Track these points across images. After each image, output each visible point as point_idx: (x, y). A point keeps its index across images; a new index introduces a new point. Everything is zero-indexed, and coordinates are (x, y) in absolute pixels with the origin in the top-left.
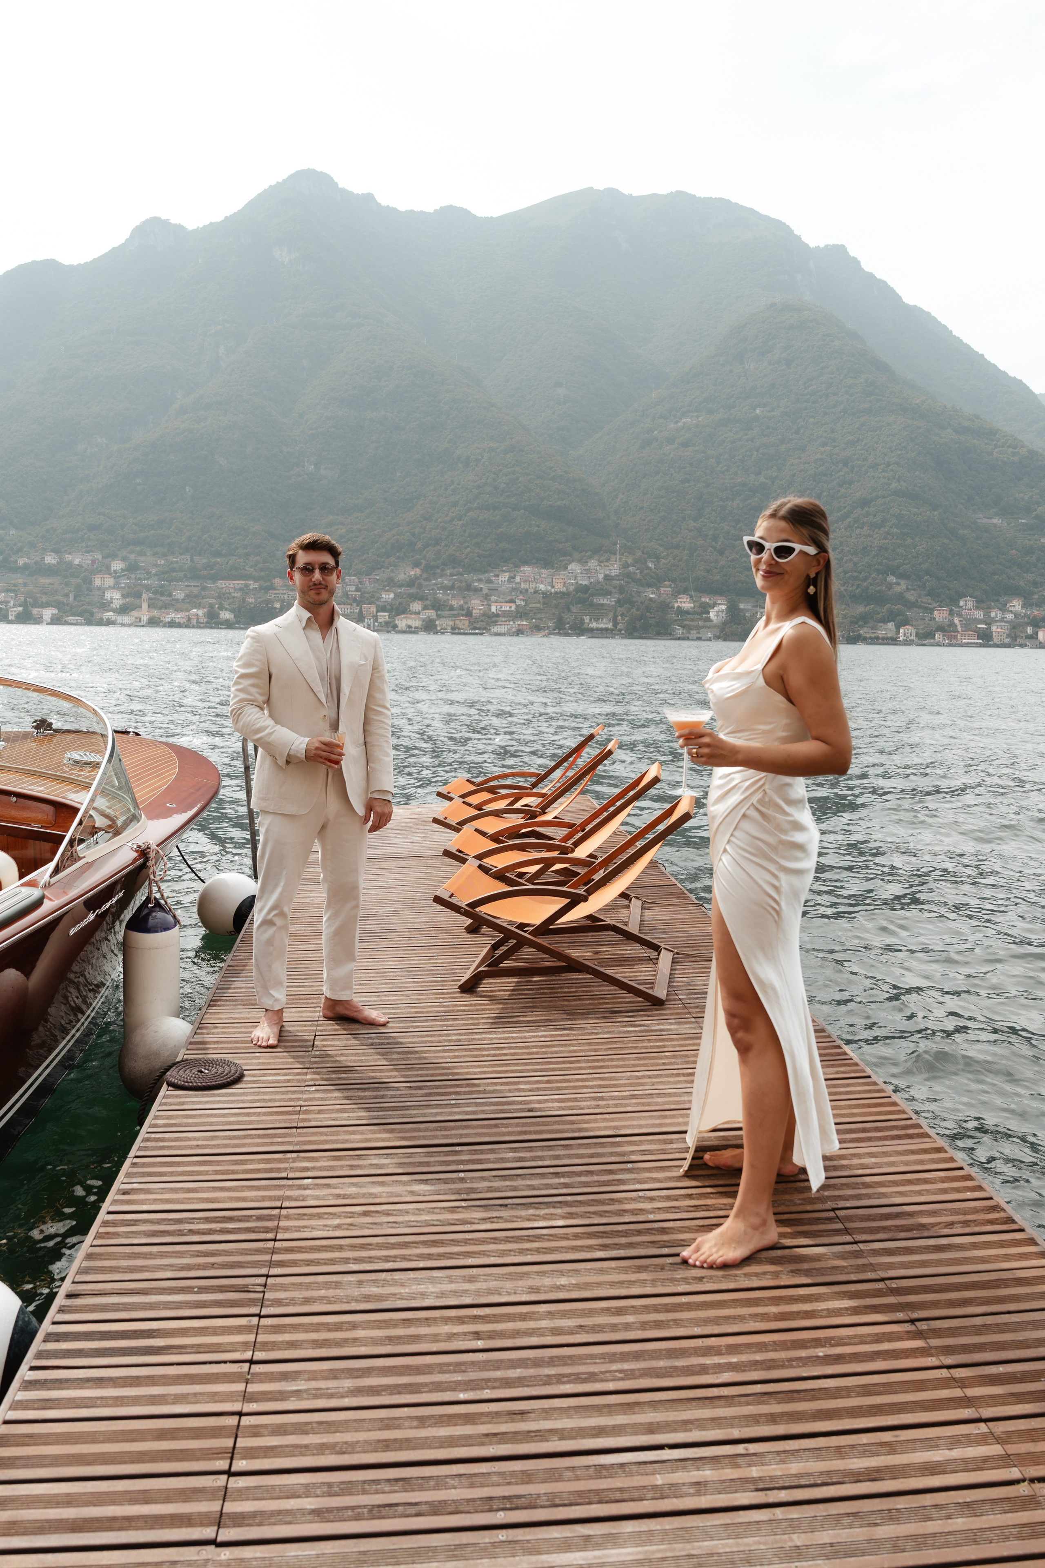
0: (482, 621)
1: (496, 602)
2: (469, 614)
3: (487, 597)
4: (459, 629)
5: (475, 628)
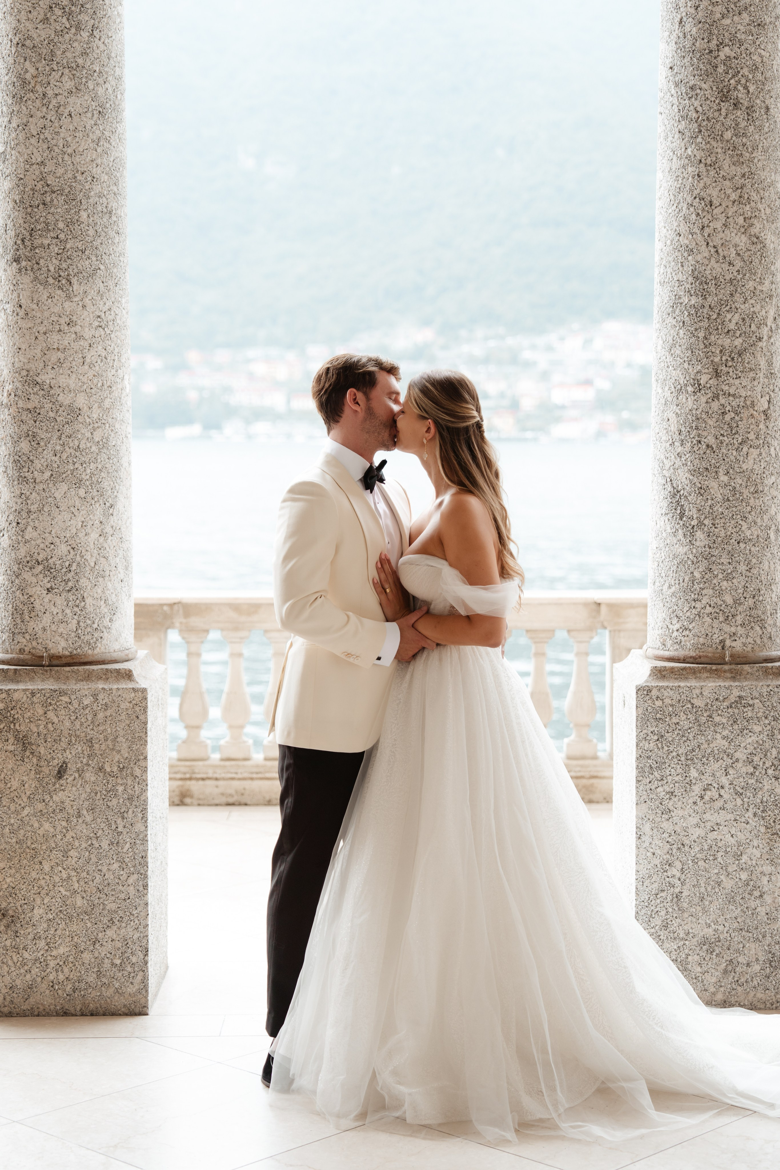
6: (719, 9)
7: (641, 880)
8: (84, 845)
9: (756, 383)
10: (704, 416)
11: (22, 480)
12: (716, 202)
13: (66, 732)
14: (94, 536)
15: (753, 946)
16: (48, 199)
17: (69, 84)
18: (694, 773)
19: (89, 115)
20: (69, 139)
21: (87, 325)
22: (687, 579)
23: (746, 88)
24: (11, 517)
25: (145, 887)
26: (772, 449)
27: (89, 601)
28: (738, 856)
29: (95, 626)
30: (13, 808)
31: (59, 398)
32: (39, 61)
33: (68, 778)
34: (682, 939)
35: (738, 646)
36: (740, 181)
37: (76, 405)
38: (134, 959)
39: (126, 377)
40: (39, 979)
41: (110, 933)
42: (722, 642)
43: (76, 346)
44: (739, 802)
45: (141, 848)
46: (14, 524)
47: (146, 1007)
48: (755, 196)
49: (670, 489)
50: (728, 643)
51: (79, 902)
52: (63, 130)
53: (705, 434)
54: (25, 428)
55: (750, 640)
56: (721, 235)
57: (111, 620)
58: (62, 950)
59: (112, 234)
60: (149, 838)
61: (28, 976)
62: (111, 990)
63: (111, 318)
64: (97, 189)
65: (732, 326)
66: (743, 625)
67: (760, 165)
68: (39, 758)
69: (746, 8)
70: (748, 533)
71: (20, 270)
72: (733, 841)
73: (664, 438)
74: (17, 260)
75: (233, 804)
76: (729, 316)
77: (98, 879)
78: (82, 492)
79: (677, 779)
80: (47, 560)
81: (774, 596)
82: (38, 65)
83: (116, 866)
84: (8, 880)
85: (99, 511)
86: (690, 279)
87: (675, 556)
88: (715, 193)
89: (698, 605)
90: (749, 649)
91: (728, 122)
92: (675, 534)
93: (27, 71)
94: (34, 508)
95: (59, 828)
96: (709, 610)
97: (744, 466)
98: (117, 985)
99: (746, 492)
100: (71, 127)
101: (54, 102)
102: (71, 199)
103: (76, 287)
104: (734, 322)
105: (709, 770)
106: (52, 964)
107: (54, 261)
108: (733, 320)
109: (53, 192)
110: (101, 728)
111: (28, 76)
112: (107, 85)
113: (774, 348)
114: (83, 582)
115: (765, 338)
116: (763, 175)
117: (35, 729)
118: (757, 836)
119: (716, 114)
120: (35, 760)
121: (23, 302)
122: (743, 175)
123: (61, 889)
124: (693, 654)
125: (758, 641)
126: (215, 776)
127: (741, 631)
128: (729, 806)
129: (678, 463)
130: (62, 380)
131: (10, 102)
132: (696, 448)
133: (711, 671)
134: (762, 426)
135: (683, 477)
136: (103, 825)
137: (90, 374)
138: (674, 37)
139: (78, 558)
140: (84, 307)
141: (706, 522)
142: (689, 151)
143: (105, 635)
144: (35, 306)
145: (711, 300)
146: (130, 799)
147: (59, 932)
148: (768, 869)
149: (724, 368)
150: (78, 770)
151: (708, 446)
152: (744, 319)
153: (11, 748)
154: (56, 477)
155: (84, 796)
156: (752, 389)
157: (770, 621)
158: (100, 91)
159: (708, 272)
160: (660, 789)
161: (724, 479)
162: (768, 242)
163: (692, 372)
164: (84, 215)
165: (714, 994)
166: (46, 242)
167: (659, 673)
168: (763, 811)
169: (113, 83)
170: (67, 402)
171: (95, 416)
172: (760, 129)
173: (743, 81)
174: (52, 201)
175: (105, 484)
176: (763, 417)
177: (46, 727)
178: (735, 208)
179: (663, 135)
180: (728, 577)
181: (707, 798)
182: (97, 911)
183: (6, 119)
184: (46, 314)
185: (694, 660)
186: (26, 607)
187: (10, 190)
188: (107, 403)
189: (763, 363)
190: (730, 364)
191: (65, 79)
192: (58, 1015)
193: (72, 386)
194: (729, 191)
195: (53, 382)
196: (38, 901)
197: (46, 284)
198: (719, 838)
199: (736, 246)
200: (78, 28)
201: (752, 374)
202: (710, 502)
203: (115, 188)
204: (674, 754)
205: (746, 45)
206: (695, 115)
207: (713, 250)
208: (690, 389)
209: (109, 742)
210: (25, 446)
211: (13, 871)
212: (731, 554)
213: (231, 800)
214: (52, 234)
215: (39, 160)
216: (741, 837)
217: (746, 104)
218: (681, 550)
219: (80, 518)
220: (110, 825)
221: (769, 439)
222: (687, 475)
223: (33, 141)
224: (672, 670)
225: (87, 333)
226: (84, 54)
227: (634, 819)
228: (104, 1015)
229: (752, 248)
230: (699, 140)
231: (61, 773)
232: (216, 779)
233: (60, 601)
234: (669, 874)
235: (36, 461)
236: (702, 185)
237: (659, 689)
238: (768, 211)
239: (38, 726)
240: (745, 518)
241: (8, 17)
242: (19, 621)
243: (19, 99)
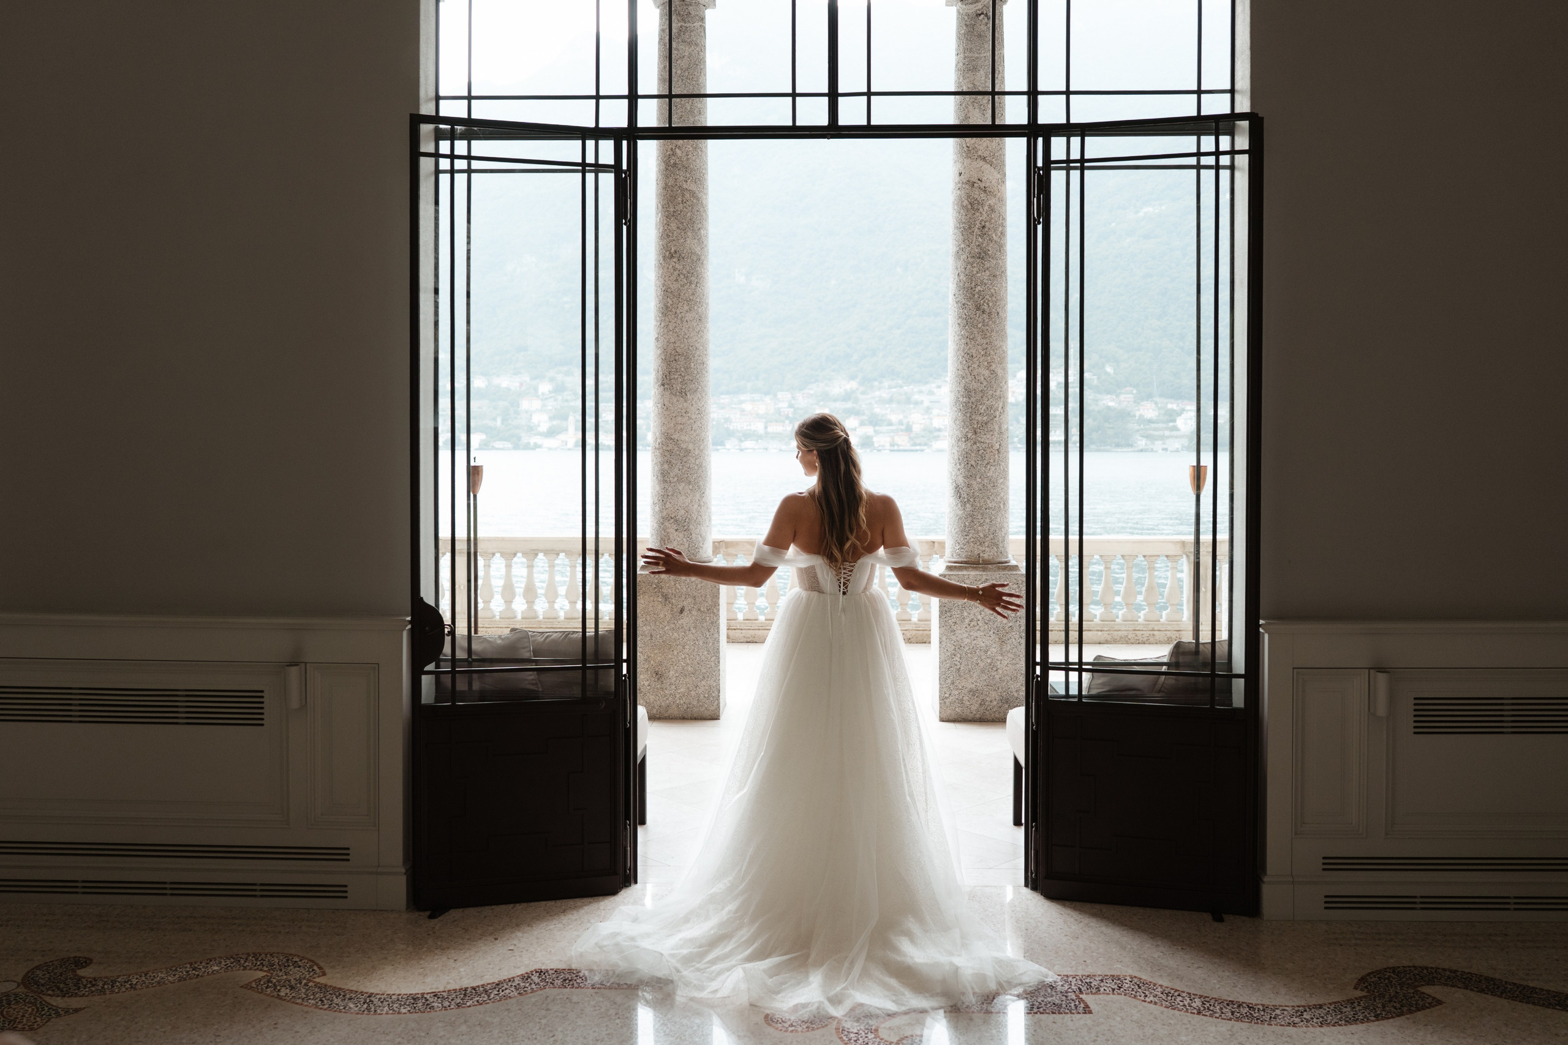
0: (923, 437)
1: (938, 415)
2: (909, 429)
3: (928, 410)
4: (898, 445)
5: (915, 444)
6: (975, 269)
7: (941, 662)
8: (692, 643)
9: (993, 437)
10: (970, 452)
11: (665, 481)
12: (974, 356)
13: (684, 593)
14: (696, 506)
15: (993, 692)
16: (677, 358)
17: (686, 308)
18: (965, 614)
19: (695, 321)
20: (686, 332)
21: (693, 412)
22: (962, 526)
23: (988, 304)
24: (660, 498)
25: (719, 662)
26: (1001, 467)
27: (693, 535)
28: (986, 652)
29: (696, 546)
30: (661, 627)
31: (681, 445)
32: (674, 298)
33: (685, 613)
34: (961, 689)
35: (986, 556)
36: (985, 346)
37: (688, 448)
38: (714, 695)
39: (710, 435)
40: (672, 703)
41: (703, 683)
42: (979, 554)
43: (688, 422)
44: (986, 627)
45: (717, 645)
46: (661, 501)
47: (719, 716)
48: (992, 352)
49: (955, 485)
50: (981, 555)
51: (690, 669)
52: (684, 328)
53: (970, 460)
54: (666, 458)
55: (992, 553)
56: (977, 370)
57: (703, 544)
58: (682, 690)
59: (704, 372)
60: (720, 640)
61: (667, 702)
62: (704, 708)
63: (703, 409)
64: (698, 353)
65: (982, 411)
66: (988, 547)
67: (995, 338)
68: (672, 605)
69: (988, 269)
70: (990, 505)
71: (664, 389)
72: (983, 645)
73: (952, 462)
74: (663, 385)
75: (750, 642)
76: (981, 407)
77: (698, 658)
78: (691, 487)
79: (958, 616)
80: (675, 517)
81: (1003, 533)
82: (673, 300)
83: (706, 653)
84: (659, 658)
85: (698, 495)
86: (963, 390)
87: (957, 516)
88: (974, 352)
89: (968, 537)
90: (991, 558)
91: (980, 320)
92: (957, 505)
93: (668, 302)
94: (670, 494)
95: (681, 636)
96: (972, 540)
97: (988, 475)
98: (706, 706)
99: (989, 487)
100: (687, 327)
101: (680, 316)
102: (687, 358)
103: (688, 396)
104: (983, 409)
105: (972, 612)
106: (678, 696)
107: (680, 385)
108: (982, 409)
109: (679, 355)
110: (699, 591)
111: (669, 305)
112: (703, 307)
113: (1001, 421)
114: (691, 527)
115: (998, 416)
116: (996, 343)
117: (670, 592)
118: (995, 643)
119: (975, 316)
120: (670, 605)
121: (666, 403)
122: (987, 343)
123: (682, 663)
124: (965, 560)
125: (996, 554)
126: (741, 628)
127: (987, 549)
128: (982, 629)
129: (958, 473)
130: (683, 438)
131: (661, 316)
132: (966, 466)
133: (973, 568)
134: (996, 456)
135: (961, 480)
136: (700, 635)
137: (695, 435)
138: (955, 282)
139: (689, 516)
140: (692, 405)
141: (971, 500)
142: (962, 333)
143: (701, 550)
144: (671, 405)
145: (973, 399)
146: (712, 623)
147: (681, 682)
148: (1000, 658)
149: (978, 430)
150: (689, 610)
151: (971, 465)
152: (987, 408)
153: (660, 600)
154: (680, 480)
155: (692, 621)
156: (992, 440)
157: (1001, 545)
158: (700, 310)
159: (971, 387)
160: (950, 621)
161: (980, 480)
162: (999, 373)
163: (964, 431)
164: (692, 365)
165: (975, 714)
166: (676, 377)
167: (949, 568)
168: (997, 631)
169: (705, 306)
170: (684, 447)
171: (696, 453)
172: (995, 322)
173: (987, 301)
174: (679, 359)
175: (701, 483)
176: (997, 452)
177: (675, 590)
178: (983, 358)
179: (951, 324)
180: (981, 525)
181: (971, 625)
182: (697, 673)
183: (659, 323)
184: (676, 408)
185: (966, 563)
186: (666, 538)
187: (661, 354)
188: (702, 447)
189: (997, 428)
190: (981, 428)
191: (685, 305)
192: (680, 719)
193: (687, 440)
194: (980, 351)
195: (679, 438)
196: (672, 668)
197: (675, 395)
198: (977, 643)
199: (984, 375)
200: (691, 283)
201: (991, 433)
202: (972, 491)
203: (705, 352)
204: (956, 605)
205: (988, 285)
206: (965, 316)
207: (973, 377)
208: (963, 440)
209: (703, 598)
210: (666, 466)
211: (661, 654)
212: (982, 514)
213: (748, 640)
214: (679, 373)
215: (673, 341)
216: (987, 643)
217: (988, 311)
218: (960, 513)
219: (690, 498)
220: (703, 634)
221: (1000, 462)
222: (962, 478)
223: (671, 333)
224: (955, 567)
225: (694, 417)
226: (693, 294)
227: (938, 634)
228: (701, 719)
229: (991, 376)
230: (967, 327)
231: (682, 611)
232: (741, 629)
233: (681, 535)
234: (954, 659)
235: (671, 473)
236: (968, 348)
237: (949, 575)
238: (999, 359)
239: (672, 590)
240: (989, 498)
241: (660, 279)
242: (663, 544)
243: (664, 314)
